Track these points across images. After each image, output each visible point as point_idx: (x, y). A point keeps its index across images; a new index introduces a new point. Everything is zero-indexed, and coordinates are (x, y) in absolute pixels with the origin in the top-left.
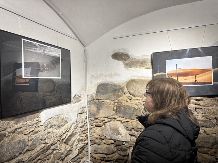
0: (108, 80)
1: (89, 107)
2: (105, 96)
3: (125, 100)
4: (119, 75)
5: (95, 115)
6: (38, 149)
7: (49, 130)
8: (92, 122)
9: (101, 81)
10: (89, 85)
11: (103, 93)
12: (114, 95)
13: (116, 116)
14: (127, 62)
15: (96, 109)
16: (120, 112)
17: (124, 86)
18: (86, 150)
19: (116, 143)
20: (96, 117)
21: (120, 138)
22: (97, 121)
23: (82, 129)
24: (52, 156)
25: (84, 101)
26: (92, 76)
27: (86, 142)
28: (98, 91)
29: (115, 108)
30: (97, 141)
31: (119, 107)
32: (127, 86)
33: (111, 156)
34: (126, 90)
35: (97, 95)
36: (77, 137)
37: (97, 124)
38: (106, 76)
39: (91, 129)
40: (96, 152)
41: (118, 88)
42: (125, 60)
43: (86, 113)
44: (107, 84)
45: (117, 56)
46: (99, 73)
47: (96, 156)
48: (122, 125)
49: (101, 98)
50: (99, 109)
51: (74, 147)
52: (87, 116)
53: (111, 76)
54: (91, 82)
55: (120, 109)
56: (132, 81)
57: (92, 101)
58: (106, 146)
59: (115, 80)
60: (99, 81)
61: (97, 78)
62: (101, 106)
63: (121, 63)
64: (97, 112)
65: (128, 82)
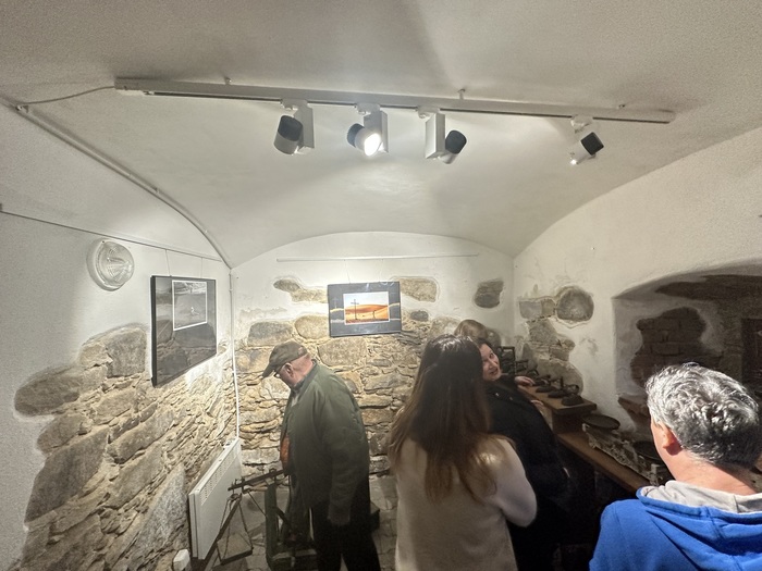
0: (270, 318)
1: (237, 358)
2: (264, 340)
4: (285, 310)
5: (246, 370)
6: (184, 423)
7: (194, 396)
8: (241, 380)
9: (257, 319)
10: (236, 325)
11: (261, 337)
12: (278, 338)
14: (296, 293)
15: (249, 360)
17: (293, 325)
18: (232, 422)
19: (281, 403)
20: (249, 372)
22: (250, 377)
23: (228, 392)
24: (197, 431)
25: (230, 351)
26: (243, 312)
27: (233, 410)
28: (251, 335)
30: (250, 406)
32: (296, 326)
33: (271, 423)
34: (294, 330)
35: (249, 340)
36: (222, 404)
37: (250, 382)
38: (265, 312)
39: (239, 391)
40: (248, 422)
41: (283, 328)
42: (294, 290)
43: (232, 367)
44: (267, 324)
45: (281, 285)
46: (253, 308)
47: (248, 428)
49: (257, 344)
50: (253, 360)
51: (219, 419)
52: (235, 372)
53: (274, 312)
54: (241, 322)
56: (303, 318)
57: (241, 349)
58: (264, 410)
59: (279, 318)
60: (254, 320)
61: (250, 315)
62: (256, 356)
63: (288, 294)
64: (251, 364)
65: (298, 321)
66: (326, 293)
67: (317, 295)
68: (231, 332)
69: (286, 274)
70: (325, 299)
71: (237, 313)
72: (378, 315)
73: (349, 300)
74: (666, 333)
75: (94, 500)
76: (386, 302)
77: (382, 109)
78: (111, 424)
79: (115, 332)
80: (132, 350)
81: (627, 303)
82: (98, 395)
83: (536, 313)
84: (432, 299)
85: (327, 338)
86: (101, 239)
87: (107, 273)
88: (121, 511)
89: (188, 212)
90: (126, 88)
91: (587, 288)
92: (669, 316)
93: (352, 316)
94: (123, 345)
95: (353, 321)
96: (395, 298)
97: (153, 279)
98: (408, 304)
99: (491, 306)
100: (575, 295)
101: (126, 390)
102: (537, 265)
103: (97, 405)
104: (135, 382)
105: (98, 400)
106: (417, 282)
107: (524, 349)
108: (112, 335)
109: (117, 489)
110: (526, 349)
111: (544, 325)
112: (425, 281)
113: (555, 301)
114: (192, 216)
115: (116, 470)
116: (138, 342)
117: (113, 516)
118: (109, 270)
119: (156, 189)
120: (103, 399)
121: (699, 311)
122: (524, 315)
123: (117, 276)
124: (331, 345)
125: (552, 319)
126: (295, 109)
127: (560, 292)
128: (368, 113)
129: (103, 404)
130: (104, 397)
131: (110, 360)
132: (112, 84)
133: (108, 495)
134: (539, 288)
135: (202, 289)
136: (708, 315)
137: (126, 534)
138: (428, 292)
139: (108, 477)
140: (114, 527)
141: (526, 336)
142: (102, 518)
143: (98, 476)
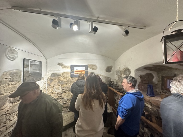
0: (56, 72)
1: (47, 81)
2: (54, 77)
3: (61, 78)
4: (60, 70)
5: (49, 84)
8: (48, 87)
9: (53, 72)
10: (47, 73)
11: (53, 77)
12: (58, 77)
13: (58, 84)
14: (63, 66)
15: (50, 82)
16: (59, 83)
19: (58, 93)
20: (50, 85)
21: (59, 91)
22: (50, 86)
23: (44, 89)
25: (45, 80)
26: (49, 70)
28: (51, 76)
29: (58, 81)
30: (50, 93)
31: (59, 81)
32: (62, 74)
35: (51, 77)
37: (50, 87)
39: (47, 89)
41: (59, 75)
43: (46, 84)
45: (59, 64)
46: (52, 69)
48: (60, 87)
49: (52, 78)
50: (51, 82)
52: (46, 85)
53: (57, 71)
54: (49, 72)
55: (59, 82)
56: (64, 72)
57: (48, 79)
58: (53, 94)
59: (58, 72)
60: (52, 72)
61: (51, 71)
62: (52, 81)
63: (61, 66)
64: (51, 83)
65: (63, 73)
66: (70, 67)
67: (68, 67)
68: (46, 75)
69: (61, 62)
70: (70, 68)
71: (48, 71)
72: (83, 73)
73: (76, 69)
74: (146, 78)
75: (4, 111)
76: (85, 70)
77: (78, 20)
78: (10, 93)
79: (12, 71)
80: (17, 76)
81: (138, 71)
82: (7, 86)
83: (119, 74)
84: (96, 70)
85: (70, 78)
86: (9, 48)
87: (10, 56)
88: (12, 115)
89: (35, 44)
90: (14, 9)
91: (130, 68)
92: (146, 75)
93: (76, 73)
94: (14, 74)
95: (76, 74)
96: (87, 69)
97: (24, 59)
98: (90, 70)
99: (109, 72)
100: (127, 69)
101: (14, 86)
102: (120, 63)
103: (6, 88)
104: (18, 84)
105: (6, 87)
106: (92, 65)
107: (116, 82)
108: (11, 71)
109: (11, 109)
110: (117, 82)
111: (121, 76)
112: (94, 65)
113: (123, 71)
114: (36, 45)
115: (11, 105)
116: (19, 74)
117: (9, 116)
118: (11, 55)
119: (26, 37)
120: (8, 87)
121: (153, 74)
122: (117, 74)
123: (14, 57)
124: (71, 79)
125: (122, 75)
126: (57, 18)
127: (124, 69)
128: (75, 21)
129: (8, 88)
130: (8, 86)
131: (10, 78)
132: (11, 8)
133: (8, 111)
134: (120, 68)
135: (38, 63)
136: (155, 74)
137: (13, 121)
138: (95, 68)
139: (8, 106)
140: (9, 119)
141: (117, 79)
142: (6, 116)
143: (5, 106)
